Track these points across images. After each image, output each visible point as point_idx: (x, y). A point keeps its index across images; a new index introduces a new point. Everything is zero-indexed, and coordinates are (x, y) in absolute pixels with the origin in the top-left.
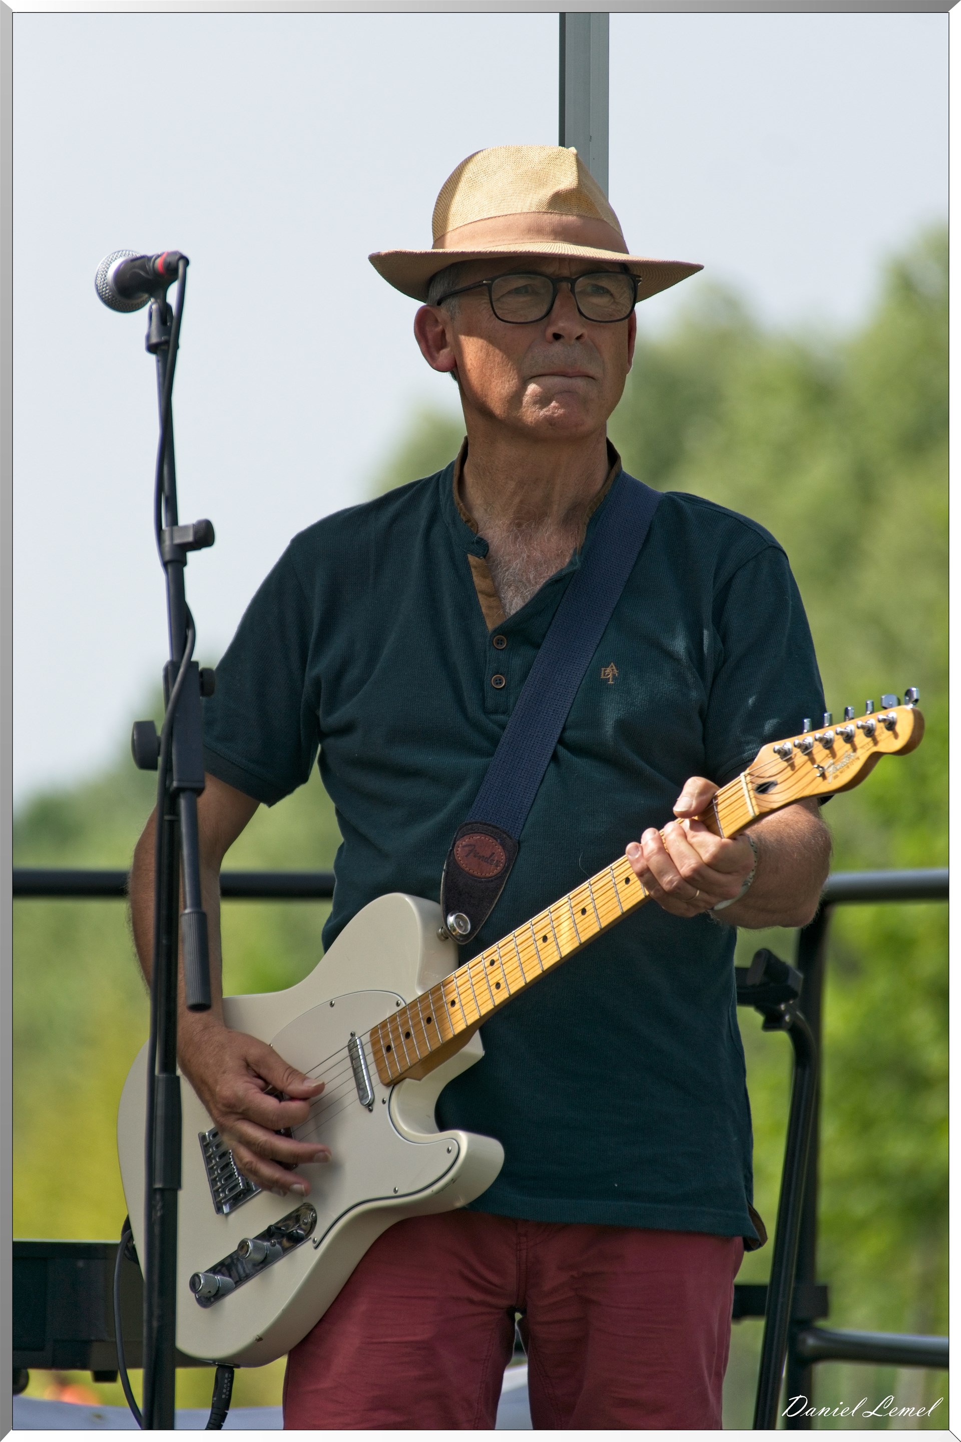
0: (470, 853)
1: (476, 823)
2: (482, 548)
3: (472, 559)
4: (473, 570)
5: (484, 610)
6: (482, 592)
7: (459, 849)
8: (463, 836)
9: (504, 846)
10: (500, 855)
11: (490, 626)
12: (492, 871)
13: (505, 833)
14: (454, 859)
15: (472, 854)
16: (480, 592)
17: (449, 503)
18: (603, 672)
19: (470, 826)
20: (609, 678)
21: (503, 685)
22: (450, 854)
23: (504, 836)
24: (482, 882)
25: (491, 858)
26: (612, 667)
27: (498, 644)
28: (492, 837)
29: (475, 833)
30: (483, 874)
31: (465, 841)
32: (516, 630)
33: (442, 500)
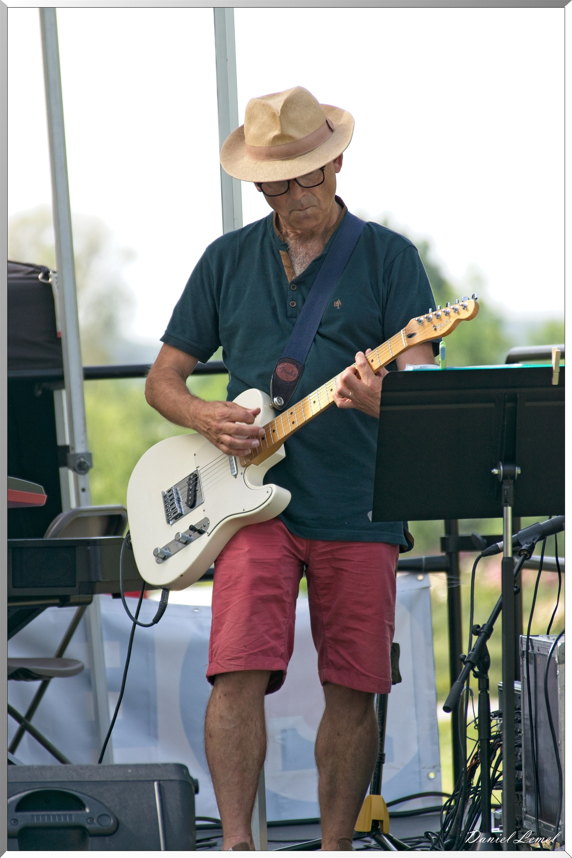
0: (283, 371)
1: (285, 358)
2: (285, 246)
3: (282, 253)
4: (282, 257)
5: (287, 273)
6: (286, 266)
7: (278, 369)
8: (280, 364)
9: (297, 367)
10: (296, 371)
11: (289, 281)
12: (292, 378)
13: (298, 362)
14: (276, 374)
15: (283, 372)
16: (285, 266)
17: (271, 228)
18: (335, 304)
19: (283, 360)
20: (337, 306)
21: (295, 305)
22: (274, 372)
23: (298, 363)
24: (288, 383)
25: (292, 373)
26: (339, 301)
27: (293, 288)
28: (292, 364)
29: (285, 362)
30: (289, 380)
31: (280, 366)
32: (300, 282)
33: (268, 227)
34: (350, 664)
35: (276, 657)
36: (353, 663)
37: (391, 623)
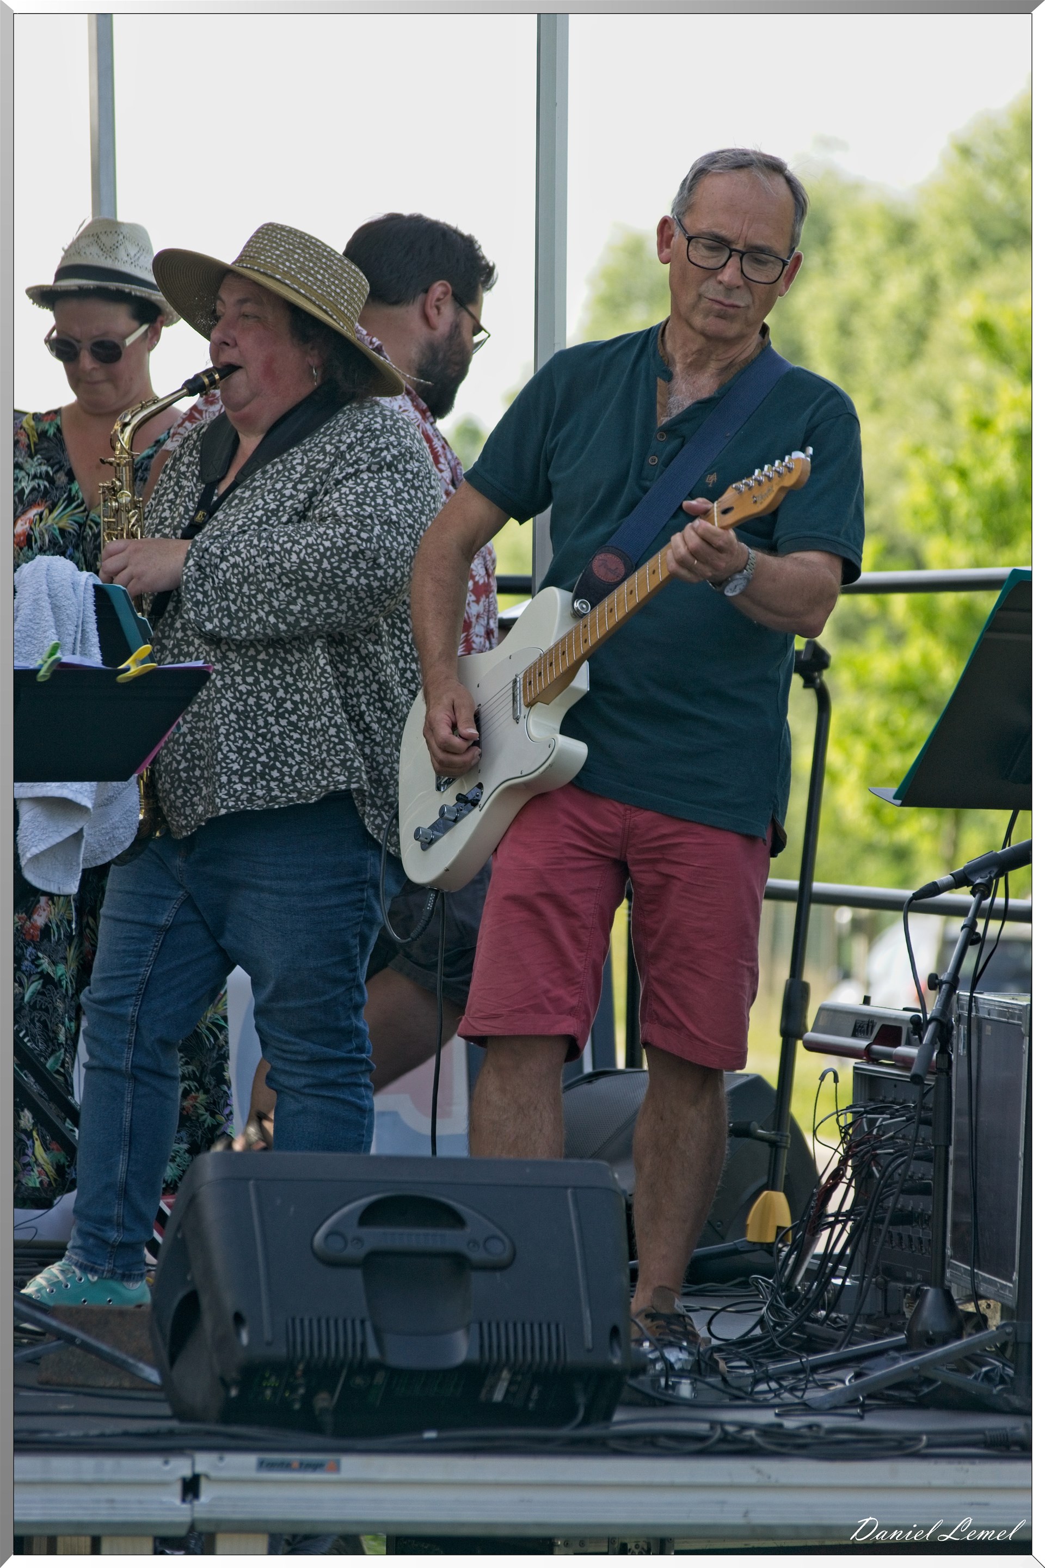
0: (602, 565)
1: (610, 545)
2: (669, 377)
3: (660, 382)
4: (658, 388)
5: (658, 414)
6: (660, 403)
7: (596, 561)
8: (600, 554)
9: (625, 565)
10: (622, 570)
11: (659, 425)
12: (614, 579)
13: (626, 556)
14: (591, 567)
16: (658, 402)
17: (654, 343)
19: (606, 547)
20: (710, 483)
21: (656, 463)
22: (590, 563)
23: (627, 559)
24: (605, 584)
25: (615, 571)
27: (660, 437)
28: (619, 557)
29: (607, 551)
30: (608, 580)
31: (601, 557)
32: (671, 429)
33: (650, 341)
34: (681, 1022)
35: (560, 1014)
36: (684, 1019)
37: (750, 964)
